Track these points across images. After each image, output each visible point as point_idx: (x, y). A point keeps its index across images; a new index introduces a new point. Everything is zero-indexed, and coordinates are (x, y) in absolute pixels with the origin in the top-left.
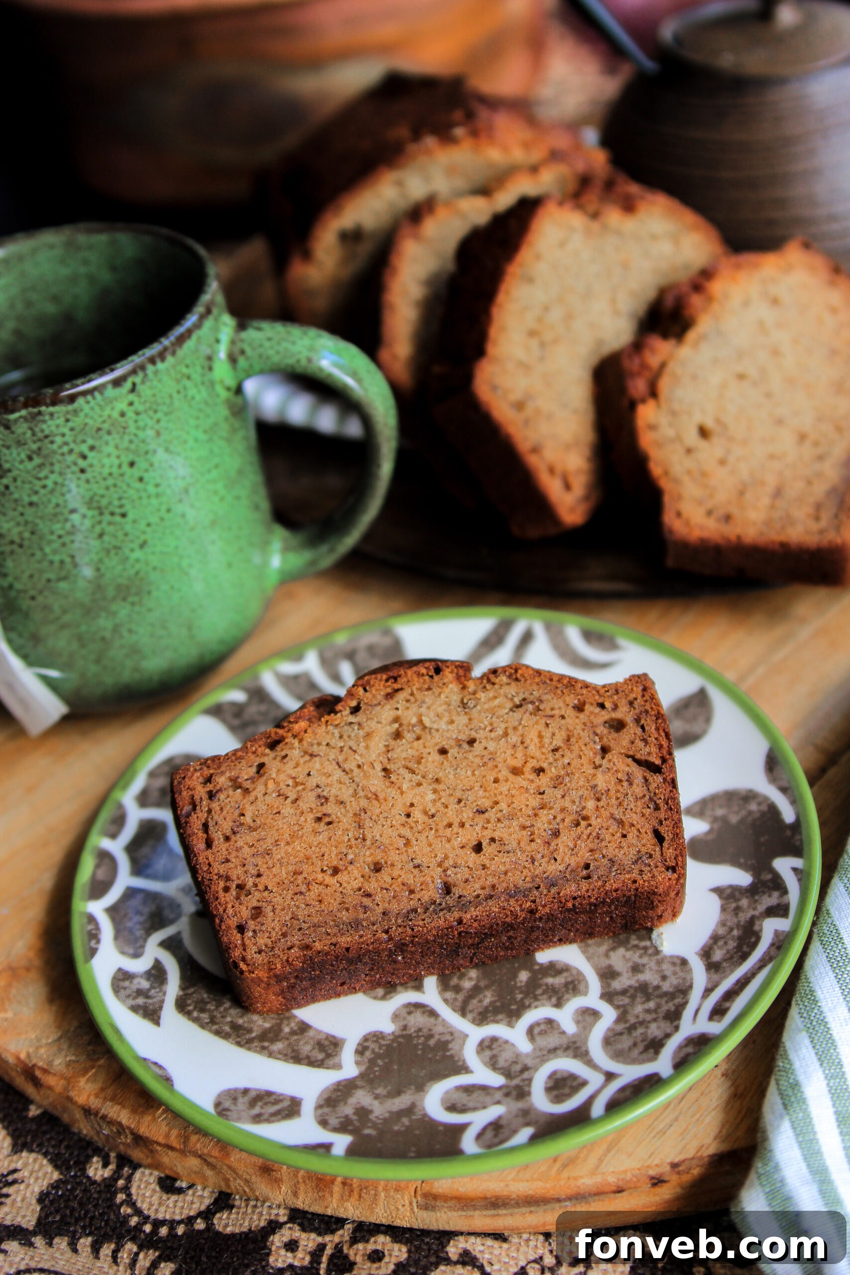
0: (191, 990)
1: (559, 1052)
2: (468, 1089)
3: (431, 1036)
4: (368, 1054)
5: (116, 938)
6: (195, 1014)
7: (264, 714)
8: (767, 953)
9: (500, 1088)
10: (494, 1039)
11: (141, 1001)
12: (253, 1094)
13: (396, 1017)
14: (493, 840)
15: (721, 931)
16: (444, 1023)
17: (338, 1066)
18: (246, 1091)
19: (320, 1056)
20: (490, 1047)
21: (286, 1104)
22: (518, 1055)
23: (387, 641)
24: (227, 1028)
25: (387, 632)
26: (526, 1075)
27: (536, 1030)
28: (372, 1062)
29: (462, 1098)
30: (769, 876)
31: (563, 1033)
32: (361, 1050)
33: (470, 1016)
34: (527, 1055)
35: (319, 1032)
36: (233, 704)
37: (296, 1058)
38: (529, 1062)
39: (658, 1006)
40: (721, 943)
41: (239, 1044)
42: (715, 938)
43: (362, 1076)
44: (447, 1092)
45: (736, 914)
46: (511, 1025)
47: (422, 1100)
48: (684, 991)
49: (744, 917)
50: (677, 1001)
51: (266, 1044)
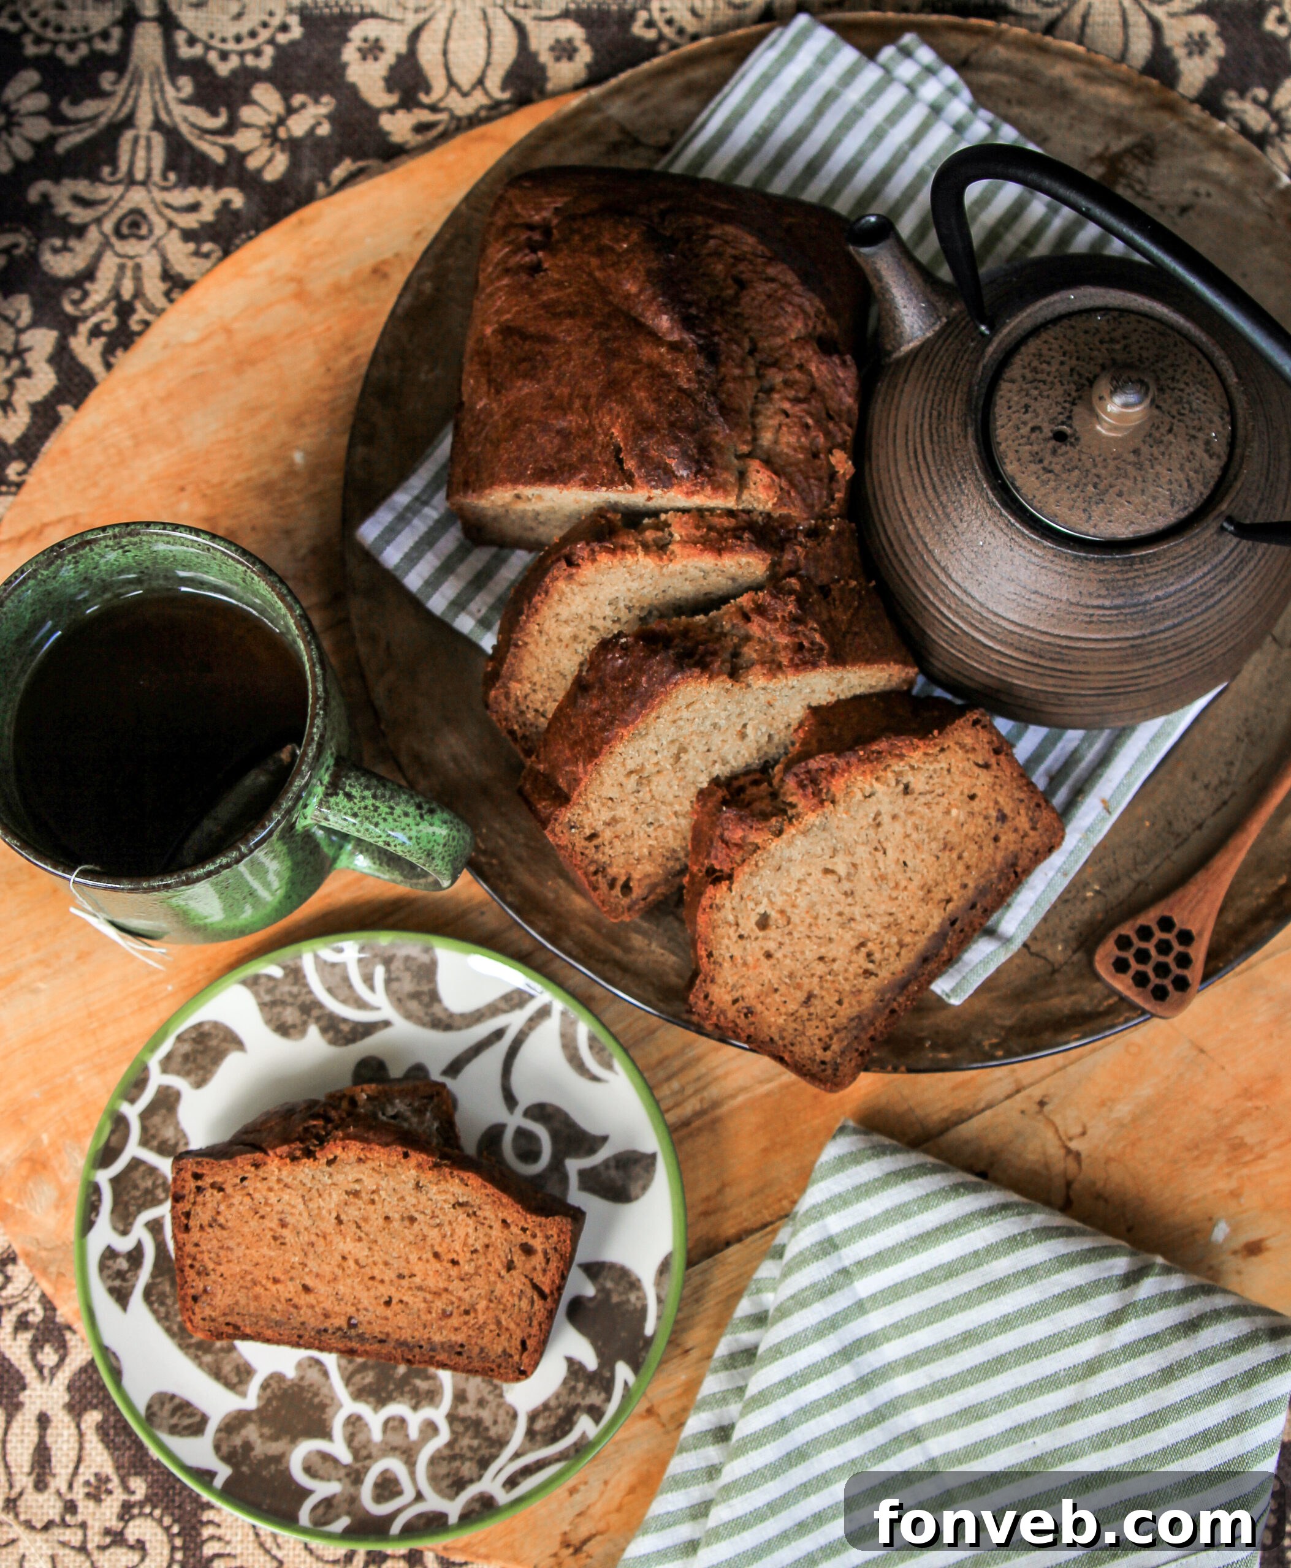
0: (159, 1280)
1: (398, 1453)
2: (325, 1457)
3: (316, 1394)
4: (269, 1391)
5: (113, 1211)
6: (156, 1306)
7: (295, 996)
8: (568, 1449)
9: (346, 1466)
10: (359, 1418)
11: (117, 1283)
12: (177, 1401)
13: (299, 1365)
14: (401, 1301)
15: (553, 1403)
16: (331, 1387)
17: (244, 1395)
18: (173, 1397)
19: (235, 1380)
20: (353, 1424)
21: (197, 1419)
22: (369, 1441)
23: (425, 958)
24: (175, 1328)
25: (428, 950)
26: (367, 1462)
27: (391, 1424)
28: (269, 1401)
29: (317, 1462)
30: (608, 1375)
31: (407, 1436)
32: (264, 1386)
33: (351, 1388)
34: (376, 1444)
35: (240, 1356)
36: (270, 978)
37: (217, 1374)
38: (375, 1451)
39: (479, 1447)
40: (547, 1414)
41: (180, 1346)
42: (546, 1407)
43: (259, 1411)
44: (310, 1453)
45: (570, 1394)
46: (376, 1410)
47: (291, 1452)
48: (501, 1443)
49: (575, 1400)
50: (493, 1450)
51: (200, 1353)
